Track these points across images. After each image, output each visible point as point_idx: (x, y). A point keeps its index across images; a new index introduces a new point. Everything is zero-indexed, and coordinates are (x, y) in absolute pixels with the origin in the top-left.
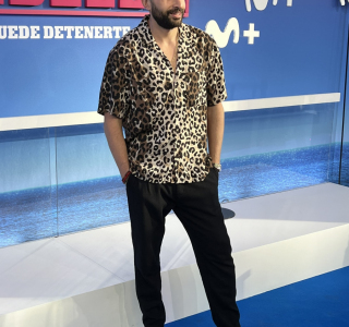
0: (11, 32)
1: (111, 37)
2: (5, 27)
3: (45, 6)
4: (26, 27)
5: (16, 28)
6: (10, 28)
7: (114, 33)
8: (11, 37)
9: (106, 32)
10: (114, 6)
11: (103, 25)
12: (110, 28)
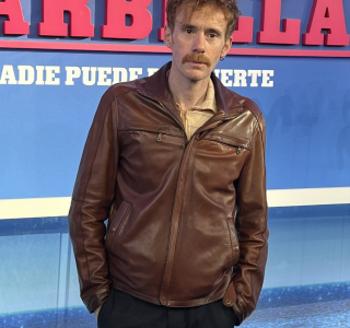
0: (102, 76)
1: (244, 84)
2: (94, 69)
3: (151, 41)
4: (124, 70)
5: (109, 70)
6: (101, 70)
7: (249, 79)
8: (101, 83)
9: (237, 78)
10: (250, 40)
11: (233, 67)
12: (243, 72)
